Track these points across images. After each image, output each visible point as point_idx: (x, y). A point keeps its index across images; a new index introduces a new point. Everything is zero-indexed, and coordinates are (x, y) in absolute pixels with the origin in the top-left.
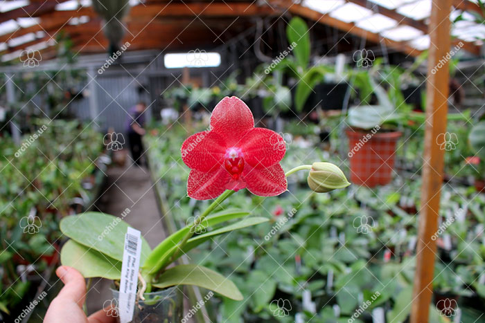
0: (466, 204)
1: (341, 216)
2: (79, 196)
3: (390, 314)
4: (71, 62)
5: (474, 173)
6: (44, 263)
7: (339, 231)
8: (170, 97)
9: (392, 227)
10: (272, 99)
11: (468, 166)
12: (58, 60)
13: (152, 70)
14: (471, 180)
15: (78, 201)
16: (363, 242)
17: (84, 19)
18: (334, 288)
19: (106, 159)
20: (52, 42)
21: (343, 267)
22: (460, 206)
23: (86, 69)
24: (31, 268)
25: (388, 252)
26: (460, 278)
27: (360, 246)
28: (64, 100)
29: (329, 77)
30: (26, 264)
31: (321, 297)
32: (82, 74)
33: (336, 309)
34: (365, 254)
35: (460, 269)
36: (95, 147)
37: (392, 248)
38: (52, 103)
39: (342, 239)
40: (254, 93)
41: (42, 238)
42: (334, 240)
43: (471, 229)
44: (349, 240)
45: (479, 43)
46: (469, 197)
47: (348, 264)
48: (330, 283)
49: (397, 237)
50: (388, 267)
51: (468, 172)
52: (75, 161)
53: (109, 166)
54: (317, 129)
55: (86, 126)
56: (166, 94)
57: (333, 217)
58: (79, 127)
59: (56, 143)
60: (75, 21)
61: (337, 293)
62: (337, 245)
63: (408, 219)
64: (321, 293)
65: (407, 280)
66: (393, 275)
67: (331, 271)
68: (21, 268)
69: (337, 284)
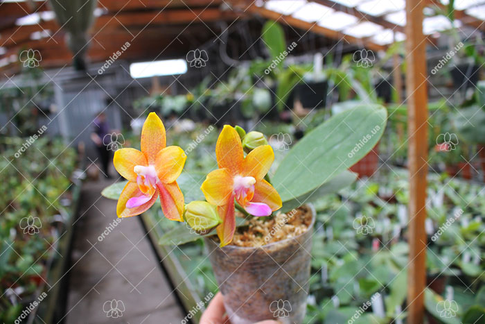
0: (442, 190)
1: (325, 211)
2: (58, 213)
3: (388, 299)
4: (37, 77)
5: (444, 159)
6: (33, 284)
7: (326, 226)
8: (140, 107)
9: (376, 217)
10: (250, 102)
11: (439, 153)
12: (22, 76)
13: (119, 81)
14: (442, 166)
15: (58, 218)
16: (349, 234)
17: (46, 33)
18: (328, 281)
19: (80, 174)
20: (14, 58)
21: (334, 259)
22: (436, 192)
23: (52, 84)
24: (20, 290)
25: (376, 242)
26: (446, 260)
27: (348, 239)
28: (31, 117)
29: (308, 76)
30: (14, 287)
31: (318, 290)
32: (49, 89)
33: (335, 300)
34: (354, 245)
35: (445, 251)
36: (68, 162)
37: (380, 237)
38: (19, 121)
39: (330, 233)
40: (230, 97)
41: (29, 259)
42: (321, 235)
43: (450, 212)
44: (337, 233)
45: (436, 36)
46: (443, 182)
47: (339, 256)
48: (325, 276)
49: (382, 226)
50: (377, 256)
51: (439, 159)
52: (50, 178)
53: (83, 181)
54: (291, 129)
55: (57, 142)
56: (136, 104)
57: (318, 213)
58: (49, 144)
59: (28, 161)
60: (37, 36)
61: (332, 285)
62: (325, 240)
63: (389, 209)
64: (317, 287)
65: (398, 266)
66: (383, 263)
67: (325, 265)
68: (9, 291)
69: (332, 276)
